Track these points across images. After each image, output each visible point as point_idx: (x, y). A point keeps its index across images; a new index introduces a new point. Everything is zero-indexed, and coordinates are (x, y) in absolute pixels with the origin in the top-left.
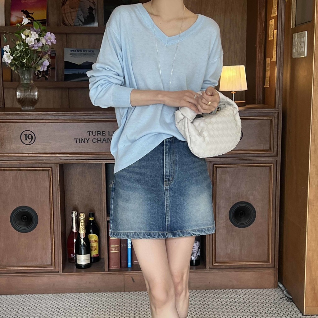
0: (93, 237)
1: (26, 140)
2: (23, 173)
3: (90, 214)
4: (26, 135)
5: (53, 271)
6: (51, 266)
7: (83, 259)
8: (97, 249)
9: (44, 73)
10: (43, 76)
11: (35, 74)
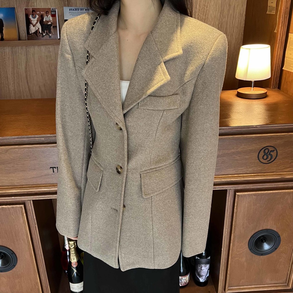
7: (76, 287)
9: (48, 32)
10: (47, 34)
11: (39, 32)
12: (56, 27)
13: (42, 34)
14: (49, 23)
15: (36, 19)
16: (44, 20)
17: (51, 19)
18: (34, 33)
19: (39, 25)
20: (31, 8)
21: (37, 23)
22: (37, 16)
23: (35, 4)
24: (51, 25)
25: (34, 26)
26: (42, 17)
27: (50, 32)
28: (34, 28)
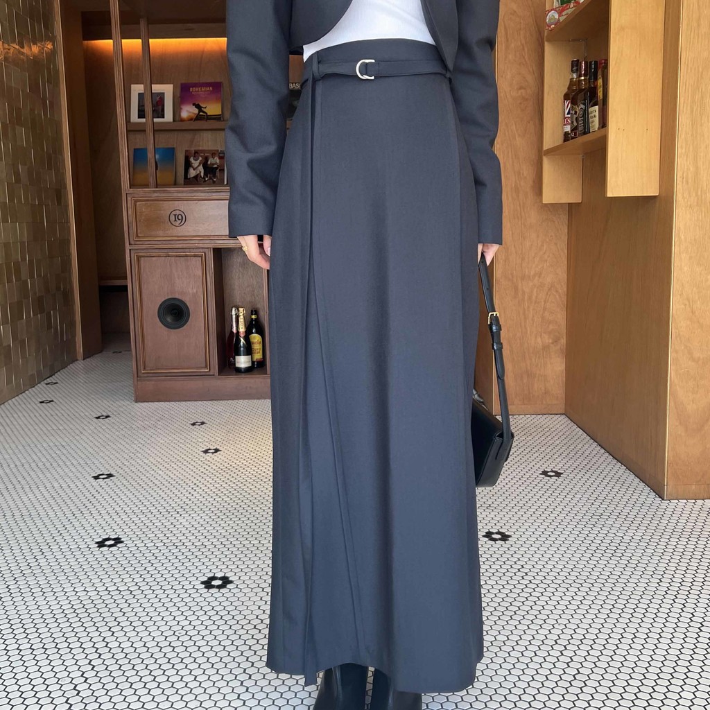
0: (256, 338)
1: (175, 220)
2: (173, 258)
3: (252, 311)
4: (175, 215)
5: (208, 374)
6: (206, 367)
7: (243, 361)
8: (261, 352)
9: (212, 176)
10: (210, 178)
11: (201, 176)
12: (223, 170)
13: (204, 178)
14: (215, 166)
15: (199, 161)
16: (209, 163)
17: (218, 161)
18: (193, 177)
19: (201, 169)
20: (193, 149)
21: (198, 166)
22: (200, 159)
23: (201, 143)
24: (217, 168)
25: (194, 169)
26: (206, 159)
27: (215, 176)
28: (194, 172)
